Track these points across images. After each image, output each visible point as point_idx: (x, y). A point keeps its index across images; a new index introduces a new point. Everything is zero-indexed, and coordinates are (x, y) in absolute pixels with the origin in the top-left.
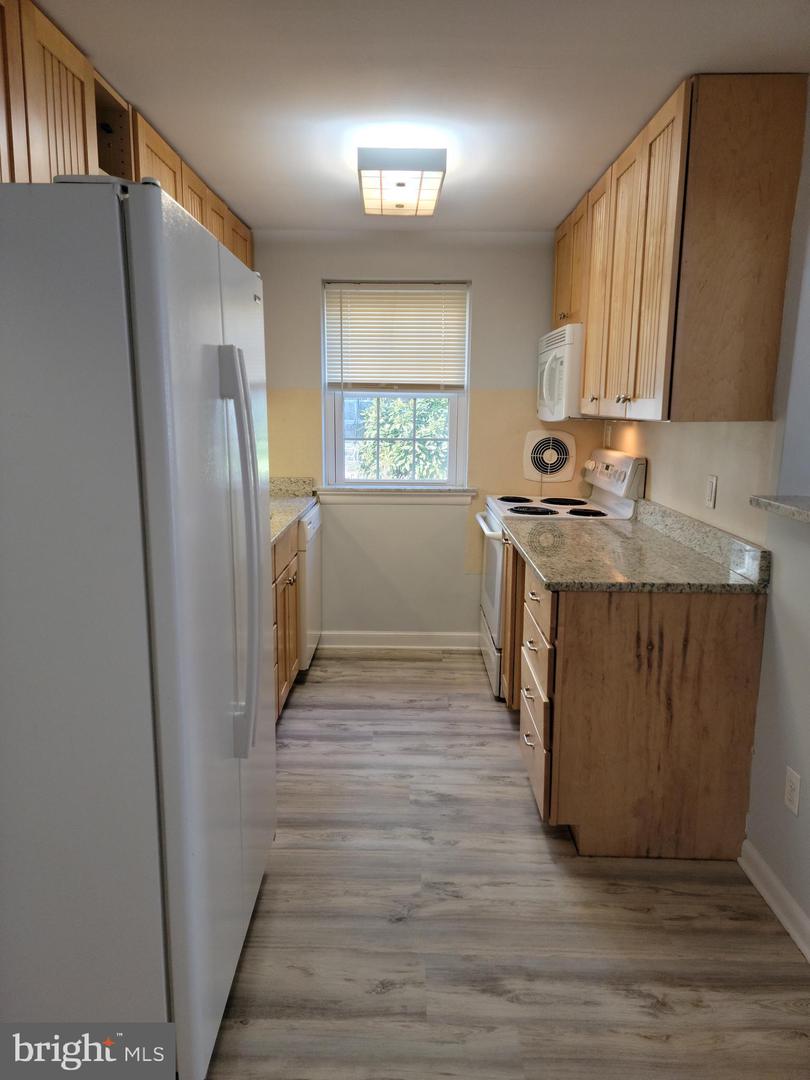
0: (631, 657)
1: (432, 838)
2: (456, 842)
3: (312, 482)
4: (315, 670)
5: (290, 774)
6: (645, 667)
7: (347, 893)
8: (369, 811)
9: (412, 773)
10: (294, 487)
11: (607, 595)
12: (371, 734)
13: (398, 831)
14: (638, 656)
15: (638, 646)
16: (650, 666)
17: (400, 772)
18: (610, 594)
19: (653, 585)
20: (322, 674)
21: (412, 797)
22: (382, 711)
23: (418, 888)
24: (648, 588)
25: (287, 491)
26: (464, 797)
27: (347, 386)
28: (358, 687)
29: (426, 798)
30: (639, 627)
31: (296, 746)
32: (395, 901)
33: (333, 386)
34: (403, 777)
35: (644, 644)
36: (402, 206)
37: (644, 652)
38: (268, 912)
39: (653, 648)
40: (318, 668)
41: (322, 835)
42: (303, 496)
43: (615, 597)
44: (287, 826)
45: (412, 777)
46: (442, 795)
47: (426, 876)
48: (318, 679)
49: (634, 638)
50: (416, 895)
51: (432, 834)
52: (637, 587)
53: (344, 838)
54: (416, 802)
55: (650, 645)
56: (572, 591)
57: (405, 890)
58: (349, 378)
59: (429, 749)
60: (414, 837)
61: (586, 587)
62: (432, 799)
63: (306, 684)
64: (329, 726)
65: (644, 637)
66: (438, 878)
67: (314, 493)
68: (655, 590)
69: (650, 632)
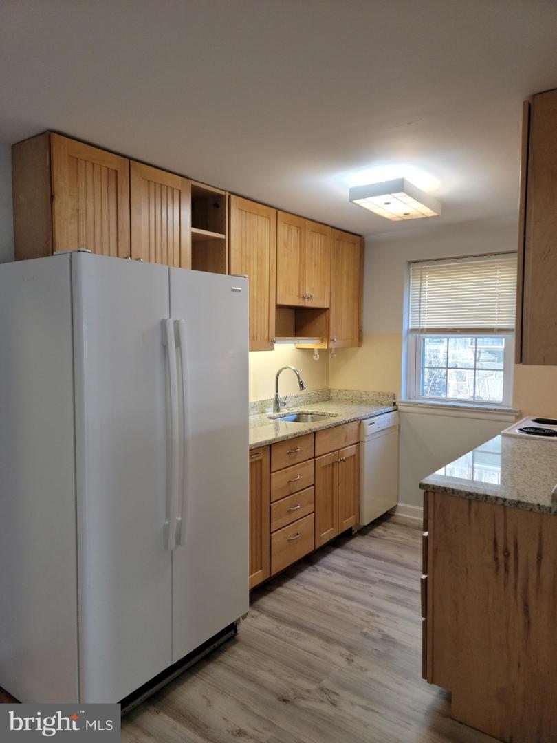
0: (489, 558)
1: (353, 661)
2: (366, 670)
3: (394, 396)
4: (380, 529)
5: (306, 589)
6: (502, 570)
7: (270, 671)
8: (328, 627)
9: (382, 614)
10: (381, 399)
11: (467, 502)
12: (377, 580)
13: (336, 648)
14: (496, 559)
15: (496, 551)
16: (507, 570)
17: (372, 611)
18: (470, 501)
19: (505, 500)
20: (383, 532)
21: (366, 630)
22: (399, 568)
23: (313, 687)
24: (500, 502)
25: (377, 401)
26: (402, 643)
27: (422, 331)
28: (398, 547)
29: (374, 634)
30: (495, 534)
31: (324, 572)
32: (292, 689)
33: (414, 331)
34: (372, 614)
35: (500, 550)
36: (408, 214)
37: (501, 557)
38: (221, 662)
39: (509, 555)
40: (383, 528)
41: (287, 631)
42: (387, 405)
43: (474, 504)
44: (273, 618)
45: (378, 616)
46: (388, 636)
47: (326, 683)
48: (377, 535)
49: (492, 544)
50: (309, 691)
51: (355, 658)
52: (492, 499)
53: (299, 637)
54: (365, 634)
55: (506, 551)
56: (438, 493)
57: (304, 684)
58: (425, 326)
59: (409, 603)
60: (341, 655)
61: (448, 492)
62: (379, 636)
63: (366, 536)
64: (355, 566)
65: (501, 543)
66: (332, 687)
67: (394, 404)
68: (507, 504)
69: (506, 539)
